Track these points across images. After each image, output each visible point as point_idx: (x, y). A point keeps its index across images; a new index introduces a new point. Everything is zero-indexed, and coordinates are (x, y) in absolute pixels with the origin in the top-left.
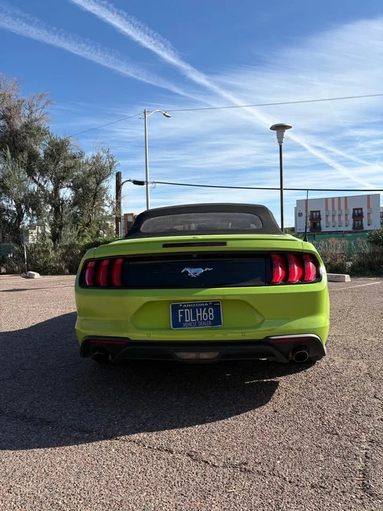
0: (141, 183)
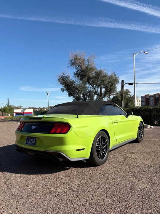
0: (132, 84)
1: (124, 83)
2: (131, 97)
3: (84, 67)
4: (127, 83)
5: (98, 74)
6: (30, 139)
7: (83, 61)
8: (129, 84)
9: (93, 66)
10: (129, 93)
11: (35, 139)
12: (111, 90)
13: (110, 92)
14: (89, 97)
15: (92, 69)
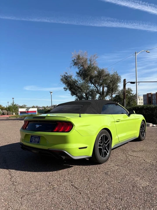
0: (134, 83)
1: (126, 82)
2: (133, 96)
3: (86, 67)
4: (129, 82)
5: (101, 73)
6: (34, 137)
7: (86, 61)
8: (132, 83)
9: (95, 65)
10: (131, 92)
11: (39, 137)
12: (113, 89)
13: (112, 91)
14: (91, 96)
15: (95, 68)
